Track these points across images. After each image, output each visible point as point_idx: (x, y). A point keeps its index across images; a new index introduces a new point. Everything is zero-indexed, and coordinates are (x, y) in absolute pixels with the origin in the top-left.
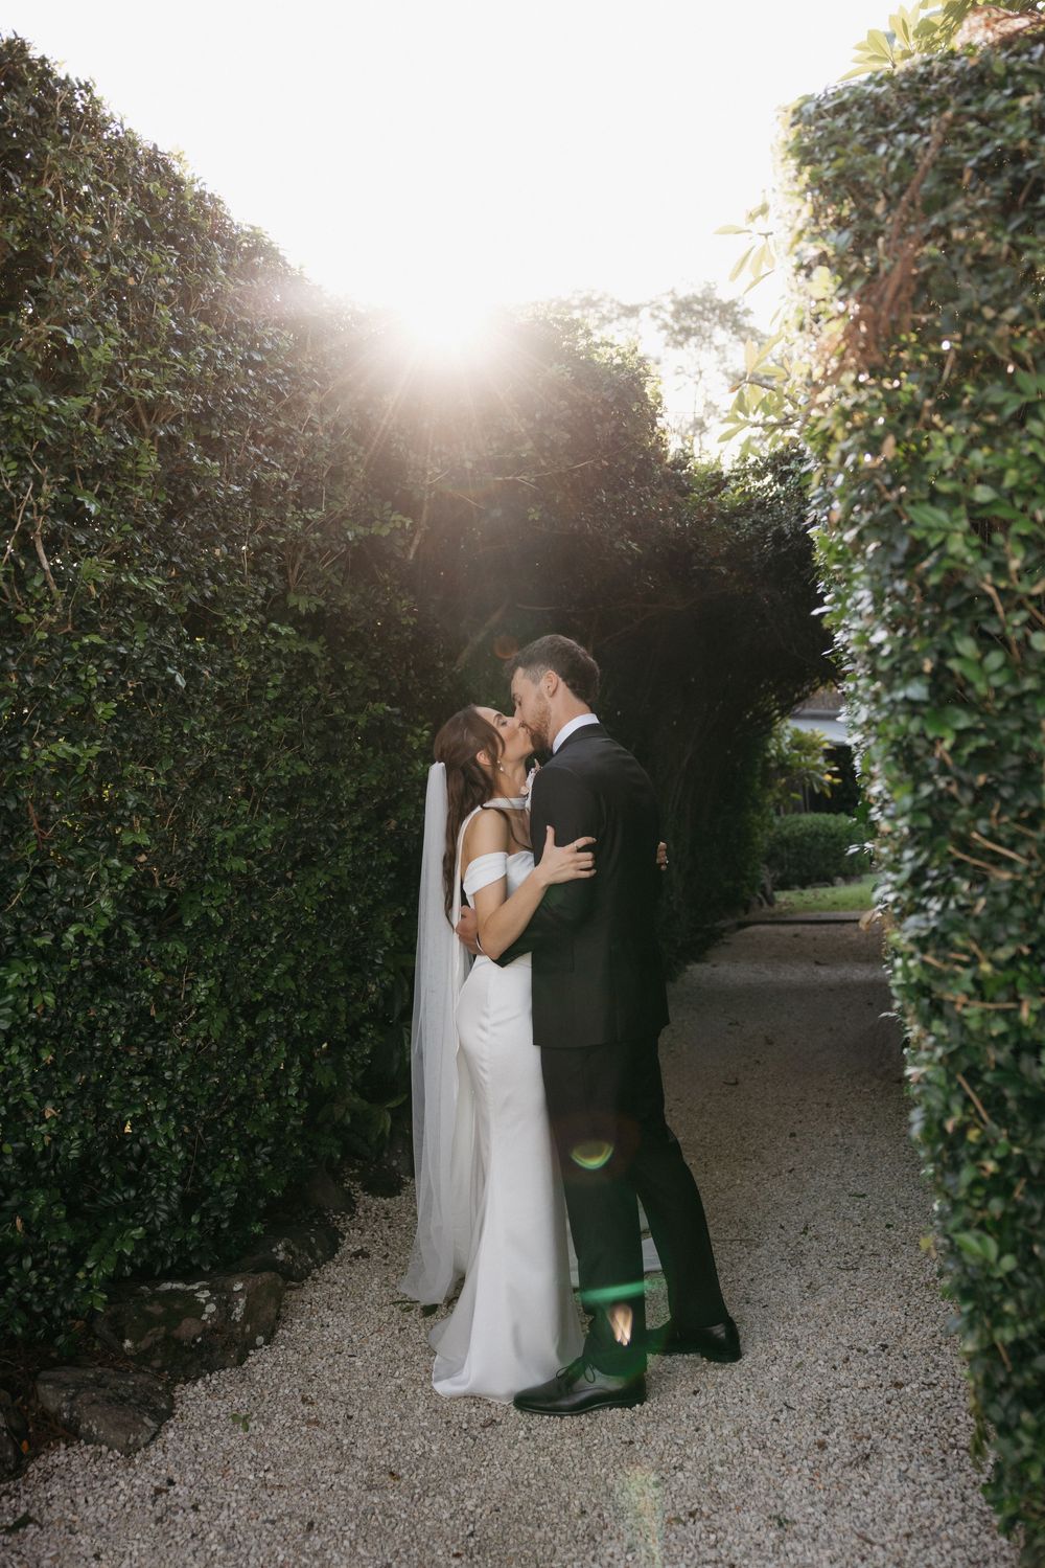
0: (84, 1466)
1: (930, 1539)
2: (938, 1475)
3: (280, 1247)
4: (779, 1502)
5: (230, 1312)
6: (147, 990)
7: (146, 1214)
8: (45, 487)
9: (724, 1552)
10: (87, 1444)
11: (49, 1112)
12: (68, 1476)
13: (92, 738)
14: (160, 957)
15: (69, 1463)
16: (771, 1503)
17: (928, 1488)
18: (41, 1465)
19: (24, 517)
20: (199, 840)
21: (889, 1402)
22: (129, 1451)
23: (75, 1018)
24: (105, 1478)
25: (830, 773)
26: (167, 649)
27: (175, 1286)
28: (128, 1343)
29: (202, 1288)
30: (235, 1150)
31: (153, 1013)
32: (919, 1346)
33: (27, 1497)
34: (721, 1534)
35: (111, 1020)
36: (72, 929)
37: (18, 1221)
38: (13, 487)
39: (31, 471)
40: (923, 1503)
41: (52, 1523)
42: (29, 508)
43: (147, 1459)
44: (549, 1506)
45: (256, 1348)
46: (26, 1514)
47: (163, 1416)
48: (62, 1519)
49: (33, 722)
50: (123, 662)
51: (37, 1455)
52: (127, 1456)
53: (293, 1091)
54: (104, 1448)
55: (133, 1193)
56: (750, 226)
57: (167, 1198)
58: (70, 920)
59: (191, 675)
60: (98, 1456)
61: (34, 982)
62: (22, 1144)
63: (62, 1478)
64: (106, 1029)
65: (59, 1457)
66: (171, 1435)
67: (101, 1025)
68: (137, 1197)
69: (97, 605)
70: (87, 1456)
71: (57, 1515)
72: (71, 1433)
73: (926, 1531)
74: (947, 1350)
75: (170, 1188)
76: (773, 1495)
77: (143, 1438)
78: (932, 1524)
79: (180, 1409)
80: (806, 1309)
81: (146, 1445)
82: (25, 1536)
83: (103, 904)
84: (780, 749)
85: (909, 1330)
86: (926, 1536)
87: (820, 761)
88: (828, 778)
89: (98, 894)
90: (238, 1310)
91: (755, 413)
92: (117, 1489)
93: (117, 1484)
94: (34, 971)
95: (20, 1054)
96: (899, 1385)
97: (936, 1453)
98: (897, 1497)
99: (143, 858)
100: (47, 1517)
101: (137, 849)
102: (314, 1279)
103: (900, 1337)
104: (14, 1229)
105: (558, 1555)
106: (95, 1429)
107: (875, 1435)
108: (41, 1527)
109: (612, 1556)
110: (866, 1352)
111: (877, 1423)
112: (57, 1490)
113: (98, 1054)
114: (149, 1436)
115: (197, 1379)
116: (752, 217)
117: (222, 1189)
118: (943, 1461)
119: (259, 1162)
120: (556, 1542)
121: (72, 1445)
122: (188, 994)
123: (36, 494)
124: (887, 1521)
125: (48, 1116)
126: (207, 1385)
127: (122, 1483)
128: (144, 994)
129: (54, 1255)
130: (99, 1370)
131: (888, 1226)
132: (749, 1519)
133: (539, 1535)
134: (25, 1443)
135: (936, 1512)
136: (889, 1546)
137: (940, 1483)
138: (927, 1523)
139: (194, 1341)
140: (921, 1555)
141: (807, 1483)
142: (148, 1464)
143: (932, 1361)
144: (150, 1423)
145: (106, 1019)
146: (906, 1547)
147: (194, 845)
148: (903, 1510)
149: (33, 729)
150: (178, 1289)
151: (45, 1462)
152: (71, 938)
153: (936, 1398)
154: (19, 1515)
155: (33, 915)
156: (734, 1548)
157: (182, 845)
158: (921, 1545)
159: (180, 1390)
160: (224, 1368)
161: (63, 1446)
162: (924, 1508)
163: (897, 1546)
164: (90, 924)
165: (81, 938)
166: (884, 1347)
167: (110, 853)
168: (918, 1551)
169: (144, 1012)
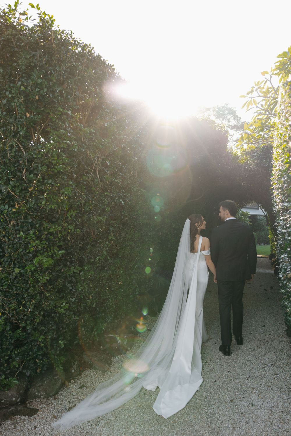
0: (94, 375)
1: (288, 413)
2: (288, 397)
3: (132, 327)
4: (251, 400)
5: (124, 342)
6: (111, 271)
7: (106, 319)
8: (99, 159)
9: (240, 411)
10: (94, 369)
11: (91, 297)
12: (91, 376)
13: (105, 215)
14: (114, 263)
15: (91, 374)
16: (249, 400)
17: (286, 401)
18: (85, 373)
19: (95, 166)
20: (123, 238)
21: (274, 378)
22: (103, 372)
23: (97, 277)
24: (99, 378)
25: (250, 222)
26: (120, 195)
27: (112, 335)
28: (102, 347)
29: (118, 336)
30: (125, 306)
31: (112, 276)
32: (280, 365)
33: (83, 380)
34: (238, 406)
35: (104, 277)
36: (98, 257)
37: (83, 320)
38: (93, 159)
39: (97, 155)
40: (285, 404)
41: (88, 387)
42: (96, 164)
43: (107, 374)
44: (198, 395)
45: (128, 350)
46: (83, 384)
47: (110, 364)
48: (91, 386)
49: (93, 212)
50: (112, 198)
51: (84, 371)
52: (103, 373)
53: (137, 293)
54: (98, 371)
55: (104, 314)
56: (248, 96)
57: (111, 316)
58: (98, 255)
59: (124, 201)
60: (97, 372)
61: (90, 269)
62: (85, 304)
63: (89, 377)
64: (103, 279)
65: (88, 372)
66: (112, 369)
67: (101, 278)
68: (104, 315)
69: (107, 186)
70: (94, 372)
71: (90, 385)
72: (91, 367)
73: (286, 411)
74: (287, 367)
75: (112, 314)
76: (249, 398)
77: (106, 369)
78: (288, 409)
79: (113, 363)
80: (253, 353)
81: (107, 371)
82: (83, 389)
83: (104, 252)
84: (239, 215)
85: (278, 361)
86: (287, 412)
87: (248, 219)
88: (249, 223)
89: (103, 250)
90: (125, 342)
91: (245, 140)
92: (102, 381)
93: (101, 379)
94: (90, 266)
95: (86, 284)
96: (276, 374)
97: (287, 392)
98: (279, 402)
99: (113, 242)
100: (87, 386)
101: (112, 240)
102: (139, 335)
103: (275, 363)
104: (82, 322)
105: (201, 407)
106: (96, 366)
107: (272, 386)
108: (87, 388)
109: (214, 409)
110: (268, 365)
111: (272, 383)
112: (89, 379)
113: (100, 285)
114: (107, 369)
115: (116, 356)
116: (248, 94)
117: (121, 314)
118: (289, 394)
119: (129, 308)
120: (200, 404)
121: (91, 369)
122: (118, 271)
123: (98, 161)
124: (277, 407)
125: (90, 298)
126: (118, 358)
127: (103, 379)
128: (110, 272)
129: (88, 328)
130: (96, 353)
131: (270, 335)
132: (245, 403)
133: (197, 401)
134: (81, 368)
135: (288, 406)
136: (278, 413)
137: (289, 400)
138: (287, 409)
139: (116, 348)
140: (286, 417)
141: (257, 396)
142: (108, 376)
143: (284, 369)
144: (107, 366)
145: (103, 277)
146: (282, 414)
147: (122, 239)
148: (281, 405)
149: (93, 213)
150: (112, 336)
151: (86, 372)
152: (97, 259)
153: (286, 379)
154: (82, 385)
155: (90, 254)
156: (242, 410)
157: (120, 239)
158: (286, 414)
159: (113, 359)
160: (122, 354)
161: (89, 369)
162: (285, 405)
163: (280, 414)
164: (101, 256)
165: (99, 259)
166: (272, 365)
167: (106, 241)
168: (285, 416)
169: (110, 276)
